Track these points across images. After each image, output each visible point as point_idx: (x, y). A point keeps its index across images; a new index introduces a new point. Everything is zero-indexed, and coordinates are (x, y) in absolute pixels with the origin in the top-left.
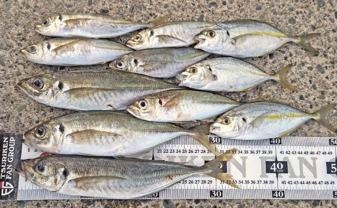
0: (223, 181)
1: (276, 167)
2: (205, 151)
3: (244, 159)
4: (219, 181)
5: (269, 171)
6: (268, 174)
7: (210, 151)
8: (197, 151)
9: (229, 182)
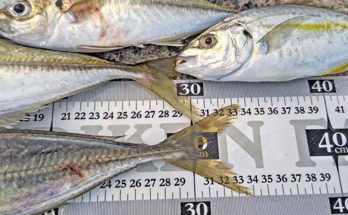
0: (210, 179)
1: (332, 142)
2: (167, 114)
3: (256, 126)
4: (201, 180)
5: (315, 151)
6: (314, 158)
7: (178, 113)
8: (151, 114)
9: (224, 181)
